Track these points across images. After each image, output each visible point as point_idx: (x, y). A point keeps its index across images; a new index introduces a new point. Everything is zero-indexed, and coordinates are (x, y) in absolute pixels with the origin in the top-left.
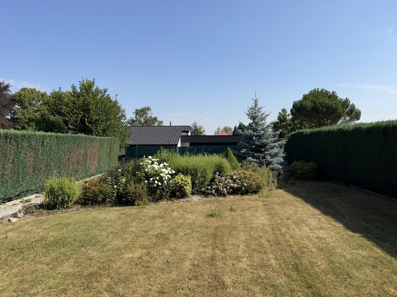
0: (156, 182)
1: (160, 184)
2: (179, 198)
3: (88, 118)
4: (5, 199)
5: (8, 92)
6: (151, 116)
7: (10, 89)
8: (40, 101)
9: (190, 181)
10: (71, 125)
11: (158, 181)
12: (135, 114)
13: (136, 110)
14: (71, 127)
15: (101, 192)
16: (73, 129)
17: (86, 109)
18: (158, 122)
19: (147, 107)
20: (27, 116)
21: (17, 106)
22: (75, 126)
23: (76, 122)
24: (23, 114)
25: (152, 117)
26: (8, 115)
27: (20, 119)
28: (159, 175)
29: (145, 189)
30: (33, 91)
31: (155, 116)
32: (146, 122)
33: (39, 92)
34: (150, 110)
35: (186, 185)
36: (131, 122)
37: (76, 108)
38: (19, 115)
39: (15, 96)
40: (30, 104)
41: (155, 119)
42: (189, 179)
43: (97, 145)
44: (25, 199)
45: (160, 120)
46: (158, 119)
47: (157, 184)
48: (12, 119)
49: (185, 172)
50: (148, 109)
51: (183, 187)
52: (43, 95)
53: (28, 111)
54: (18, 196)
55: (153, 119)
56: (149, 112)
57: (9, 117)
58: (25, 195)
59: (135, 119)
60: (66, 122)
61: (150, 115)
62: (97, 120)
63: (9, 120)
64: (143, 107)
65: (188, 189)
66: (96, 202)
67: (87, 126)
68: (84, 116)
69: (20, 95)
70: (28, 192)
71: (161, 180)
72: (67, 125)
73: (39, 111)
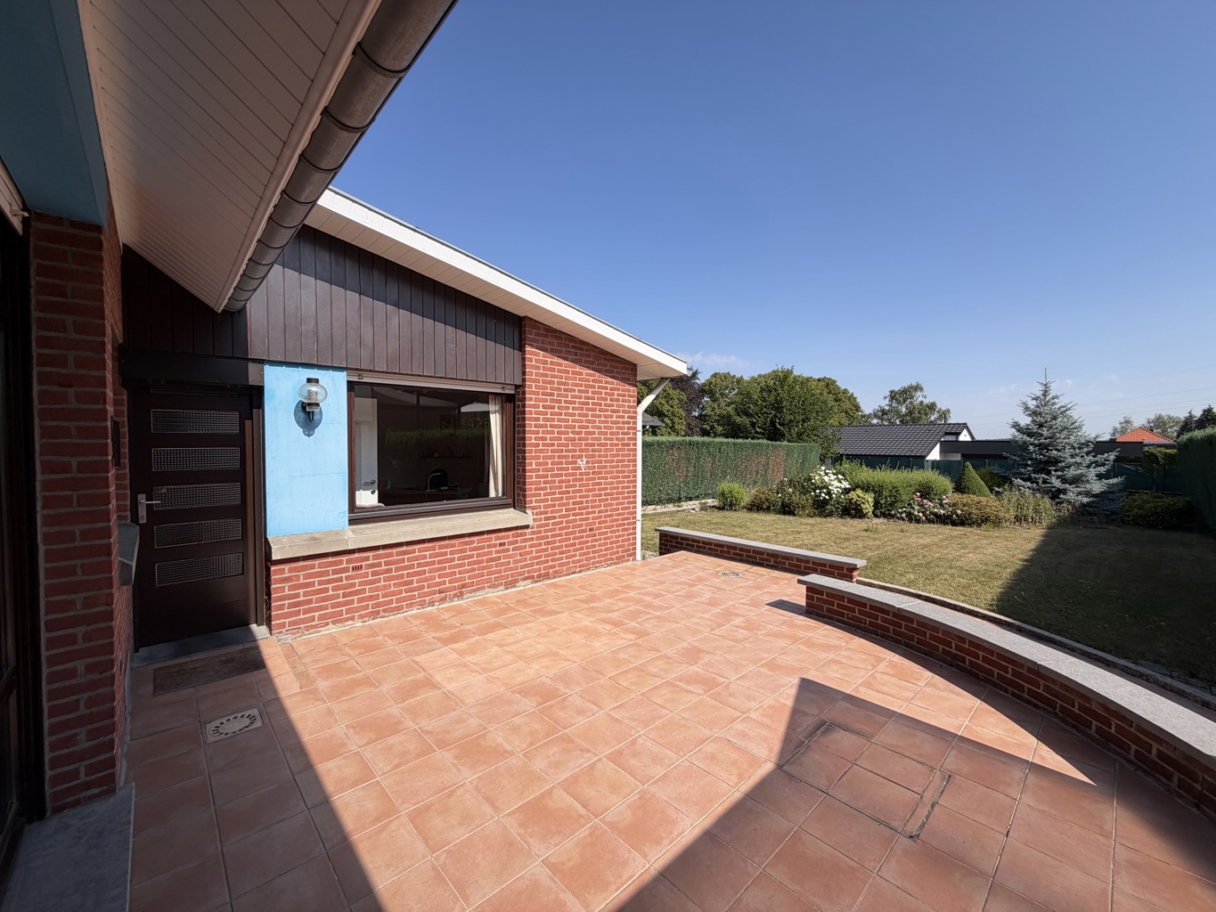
0: (823, 495)
1: (827, 497)
2: (853, 517)
3: (779, 419)
4: (687, 498)
5: (697, 381)
6: (921, 402)
7: (699, 376)
8: (734, 390)
9: (871, 500)
10: (759, 427)
11: (826, 494)
12: (888, 399)
13: (891, 392)
14: (758, 430)
15: (767, 500)
16: (761, 433)
17: (778, 407)
18: (938, 412)
19: (914, 384)
20: (717, 411)
21: (706, 399)
22: (764, 429)
23: (765, 424)
24: (713, 409)
25: (925, 403)
26: (695, 411)
27: (710, 416)
28: (827, 488)
29: (810, 501)
30: (726, 376)
31: (931, 401)
32: (910, 413)
33: (734, 376)
34: (921, 389)
35: (863, 503)
36: (880, 414)
37: (765, 407)
38: (708, 411)
39: (704, 385)
40: (722, 395)
41: (932, 407)
42: (870, 497)
43: (782, 453)
44: (703, 501)
45: (944, 409)
46: (939, 406)
47: (824, 498)
48: (700, 415)
49: (866, 488)
50: (918, 388)
51: (859, 505)
52: (739, 381)
53: (719, 405)
54: (697, 498)
55: (928, 406)
56: (919, 393)
57: (697, 414)
58: (703, 498)
59: (887, 408)
60: (753, 425)
61: (920, 399)
62: (791, 421)
63: (696, 418)
64: (906, 384)
65: (868, 508)
66: (761, 509)
67: (777, 428)
68: (775, 416)
69: (711, 383)
70: (707, 496)
71: (829, 493)
72: (755, 428)
73: (732, 403)
